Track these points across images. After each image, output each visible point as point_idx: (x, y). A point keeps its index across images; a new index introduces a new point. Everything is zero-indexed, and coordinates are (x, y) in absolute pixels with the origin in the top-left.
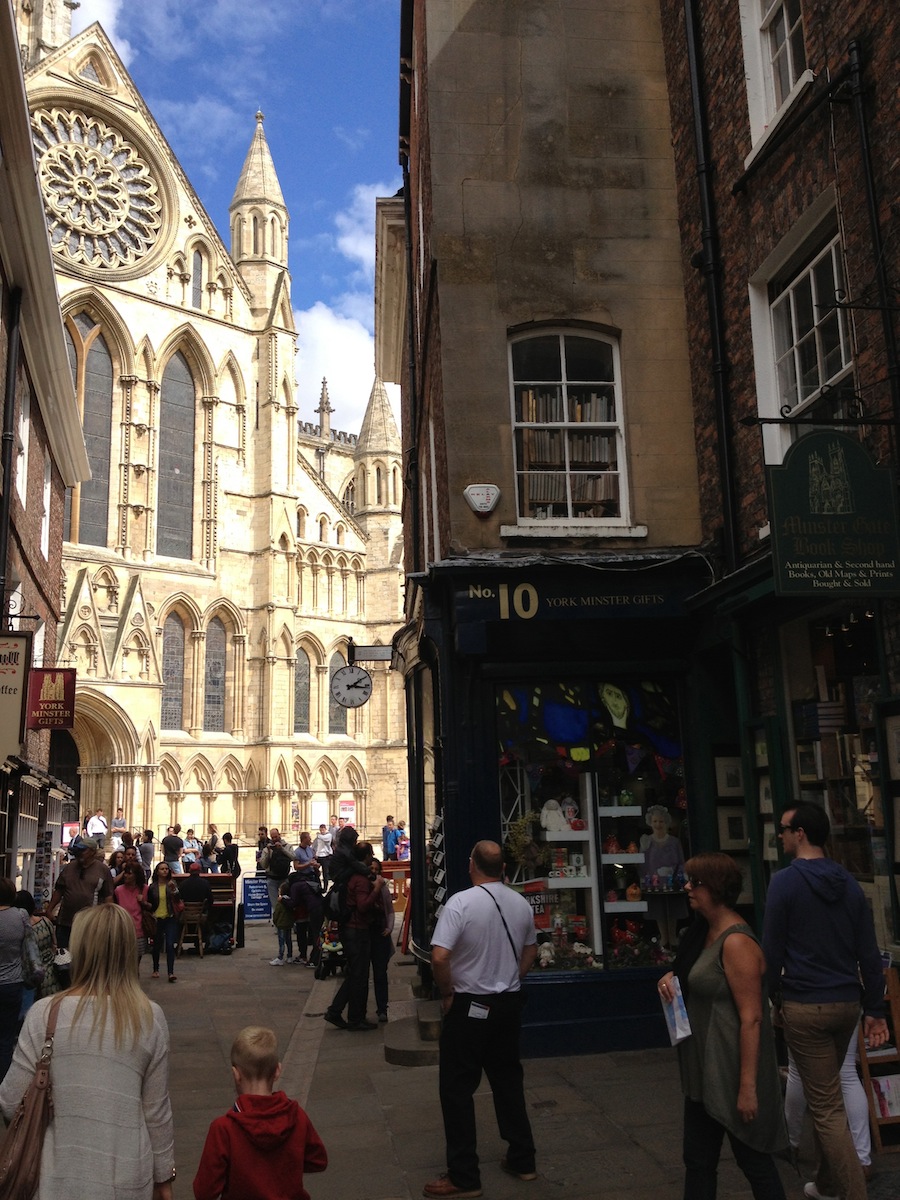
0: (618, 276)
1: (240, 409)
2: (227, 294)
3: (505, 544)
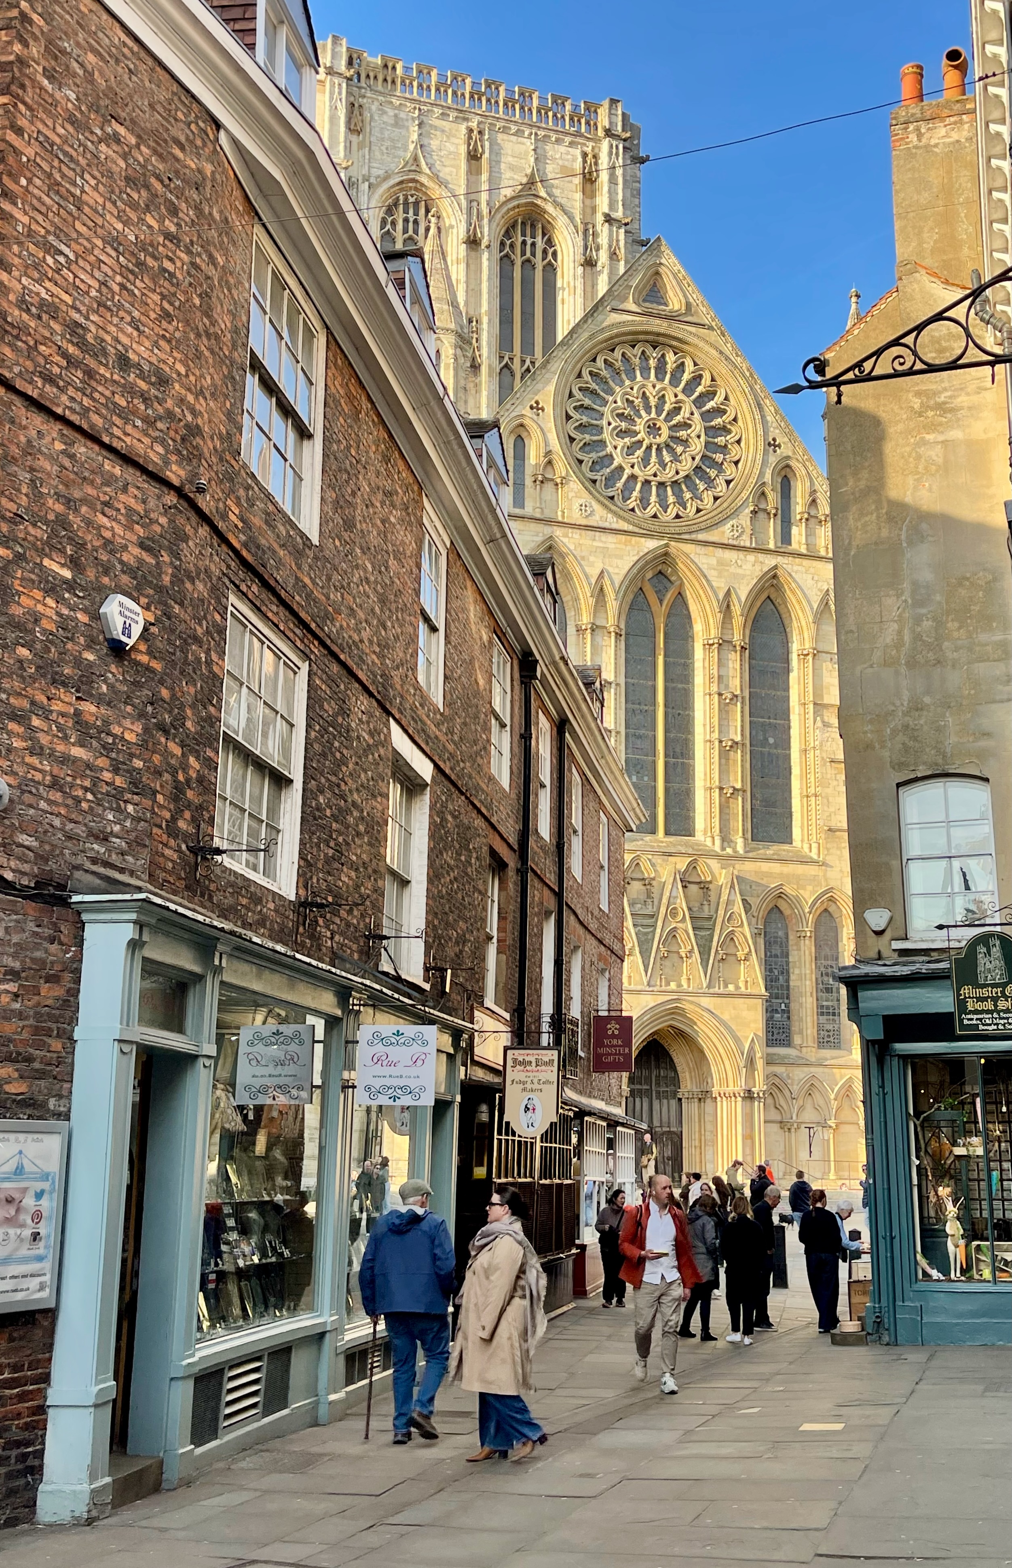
0: (987, 735)
2: (823, 520)
3: (896, 955)
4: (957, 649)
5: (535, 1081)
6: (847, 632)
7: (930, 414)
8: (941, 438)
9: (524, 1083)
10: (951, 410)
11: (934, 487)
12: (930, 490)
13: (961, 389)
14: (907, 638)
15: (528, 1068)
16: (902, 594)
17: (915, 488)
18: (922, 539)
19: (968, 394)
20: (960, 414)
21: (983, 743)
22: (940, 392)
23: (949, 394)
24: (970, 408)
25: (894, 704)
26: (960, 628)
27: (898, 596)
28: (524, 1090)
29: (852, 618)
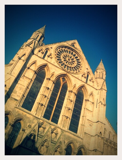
1: (93, 103)
2: (93, 82)
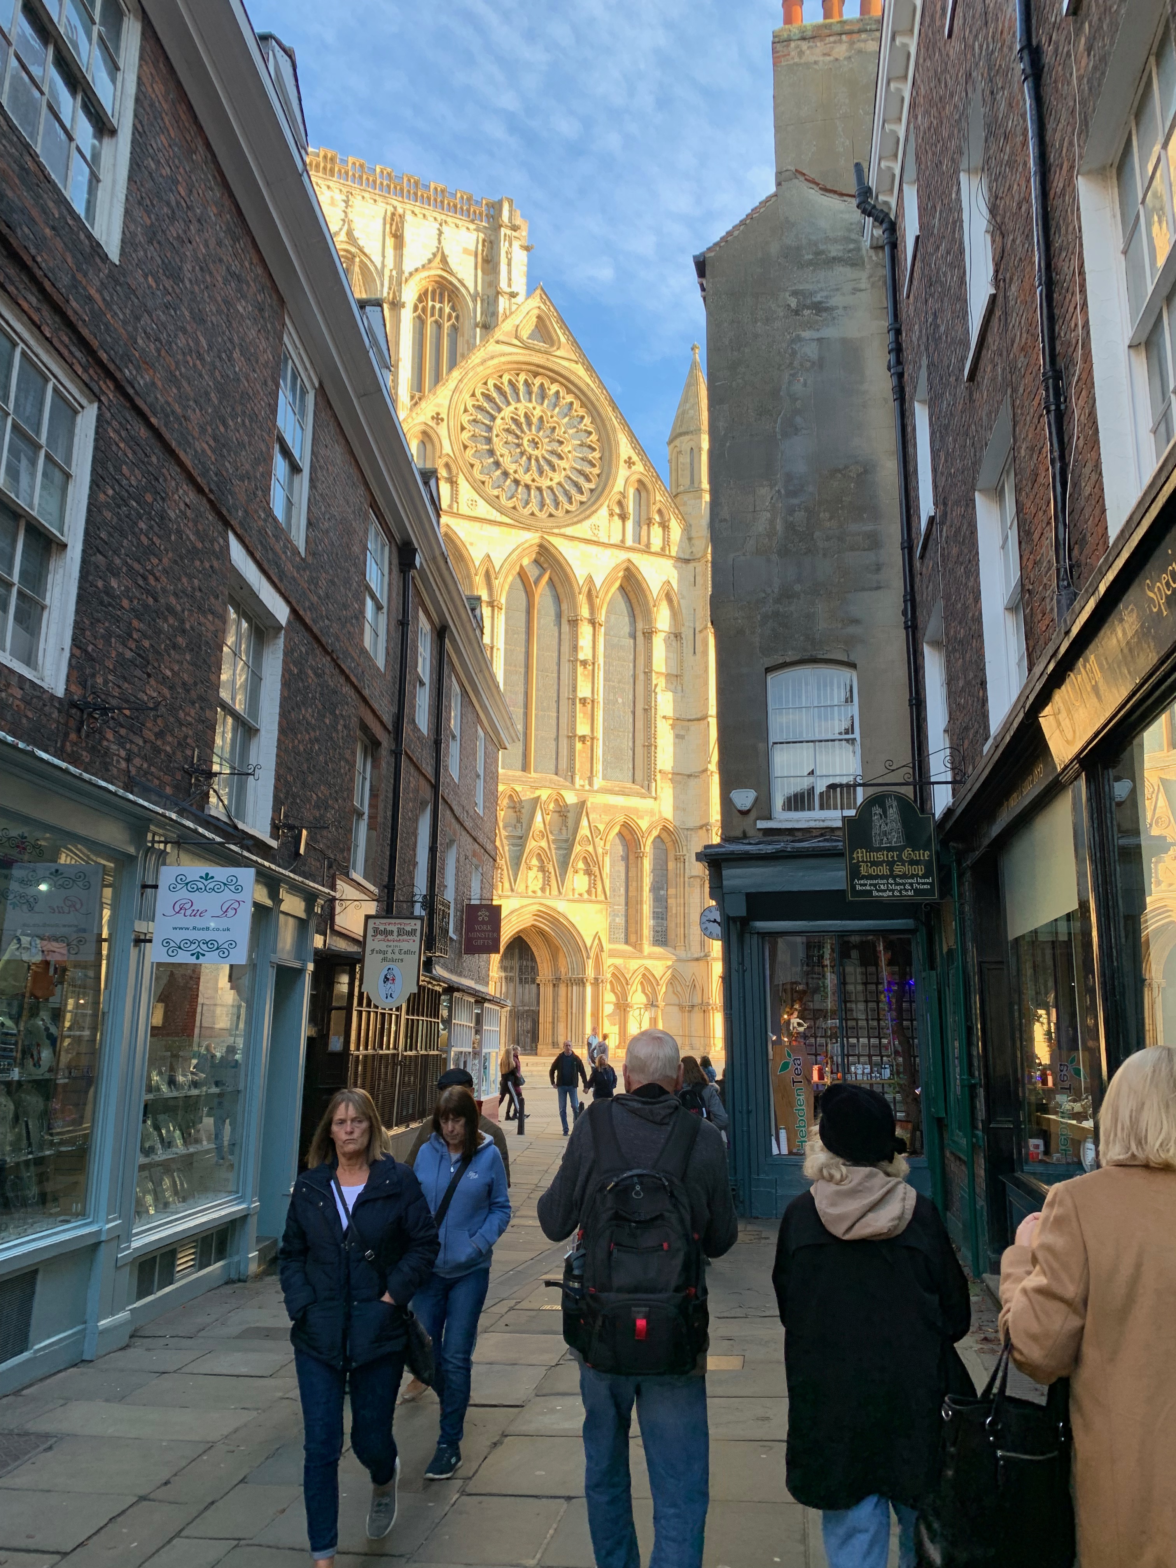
0: (856, 621)
1: (678, 636)
2: (665, 526)
3: (760, 834)
4: (828, 539)
5: (397, 950)
6: (721, 521)
7: (806, 312)
8: (816, 335)
9: (385, 952)
10: (826, 309)
11: (809, 382)
12: (805, 384)
13: (837, 290)
14: (779, 526)
15: (390, 937)
16: (775, 485)
17: (790, 383)
18: (797, 431)
19: (843, 294)
20: (835, 313)
21: (852, 630)
22: (816, 292)
23: (825, 294)
24: (845, 308)
25: (764, 591)
26: (830, 519)
27: (772, 487)
28: (384, 959)
29: (726, 508)
